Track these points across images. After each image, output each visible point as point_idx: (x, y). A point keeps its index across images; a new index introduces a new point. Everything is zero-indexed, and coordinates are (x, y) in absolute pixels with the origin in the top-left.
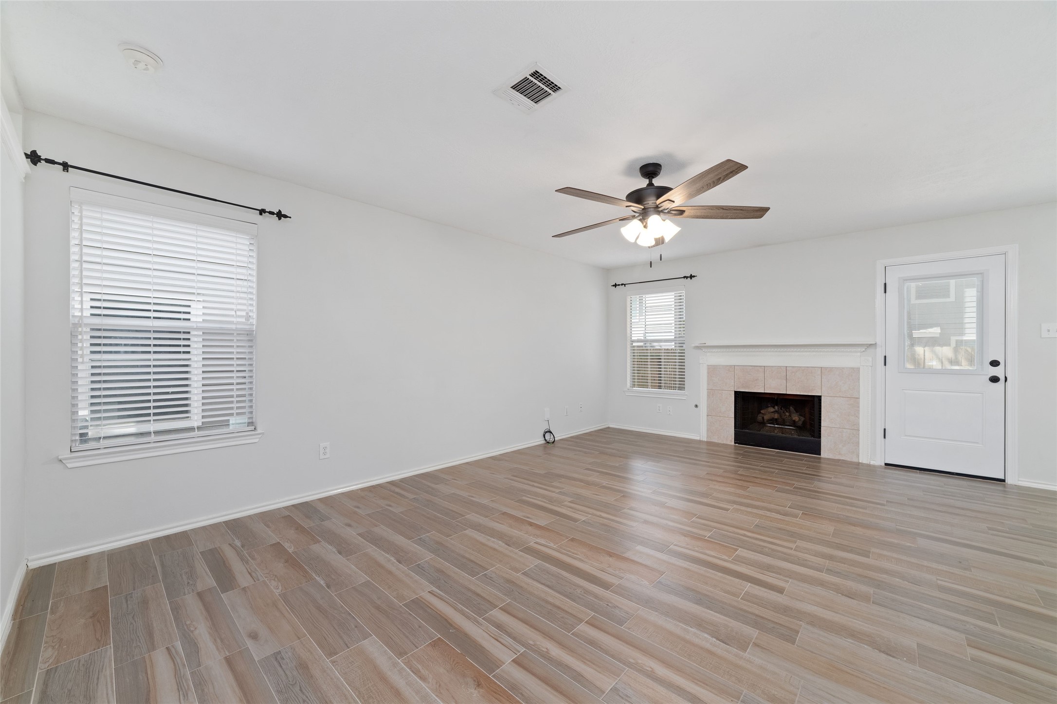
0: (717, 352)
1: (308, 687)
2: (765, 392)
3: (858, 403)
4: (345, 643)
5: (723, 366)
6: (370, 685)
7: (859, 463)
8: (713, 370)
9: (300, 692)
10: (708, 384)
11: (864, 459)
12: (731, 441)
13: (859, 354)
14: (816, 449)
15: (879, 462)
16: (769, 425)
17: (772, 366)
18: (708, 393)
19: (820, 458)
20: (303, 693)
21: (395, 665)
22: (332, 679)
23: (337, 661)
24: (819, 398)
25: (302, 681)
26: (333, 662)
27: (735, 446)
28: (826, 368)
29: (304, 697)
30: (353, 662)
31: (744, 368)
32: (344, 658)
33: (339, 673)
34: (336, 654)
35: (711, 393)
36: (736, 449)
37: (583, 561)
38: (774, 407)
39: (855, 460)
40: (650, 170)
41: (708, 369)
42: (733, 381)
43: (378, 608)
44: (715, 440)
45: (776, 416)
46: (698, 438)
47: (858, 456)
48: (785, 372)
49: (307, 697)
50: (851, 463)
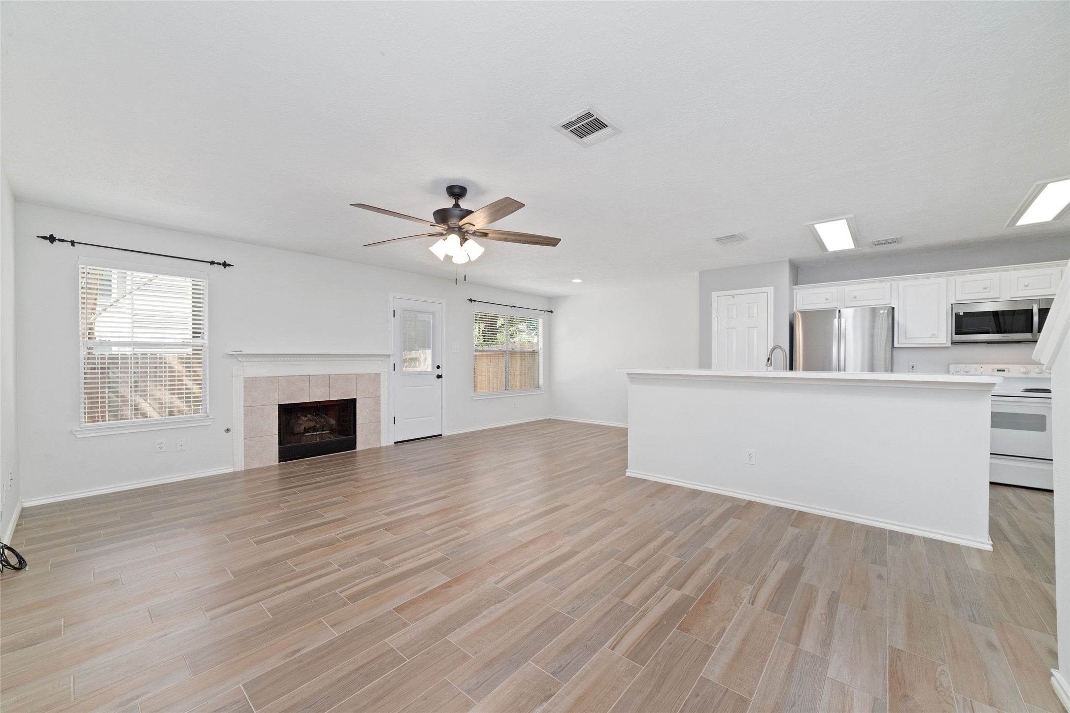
0: (262, 361)
1: (787, 701)
2: (311, 401)
3: (380, 401)
4: (724, 696)
5: (264, 377)
6: (751, 658)
7: (381, 447)
8: (250, 383)
9: (796, 705)
10: (245, 401)
11: (383, 444)
12: (276, 461)
13: (380, 362)
14: (352, 445)
15: (391, 443)
16: (307, 434)
17: (317, 375)
18: (245, 411)
19: (355, 452)
20: (795, 701)
21: (722, 648)
22: (767, 687)
23: (748, 691)
24: (354, 400)
25: (787, 710)
26: (751, 694)
27: (279, 465)
28: (359, 374)
29: (797, 697)
30: (740, 678)
31: (289, 379)
32: (741, 688)
33: (757, 685)
34: (741, 697)
35: (249, 411)
36: (280, 469)
37: (536, 559)
38: (306, 416)
39: (378, 446)
40: (457, 192)
41: (245, 382)
42: (276, 394)
43: (658, 687)
44: (256, 465)
45: (312, 424)
46: (231, 470)
47: (380, 442)
48: (329, 380)
49: (795, 696)
50: (376, 449)
